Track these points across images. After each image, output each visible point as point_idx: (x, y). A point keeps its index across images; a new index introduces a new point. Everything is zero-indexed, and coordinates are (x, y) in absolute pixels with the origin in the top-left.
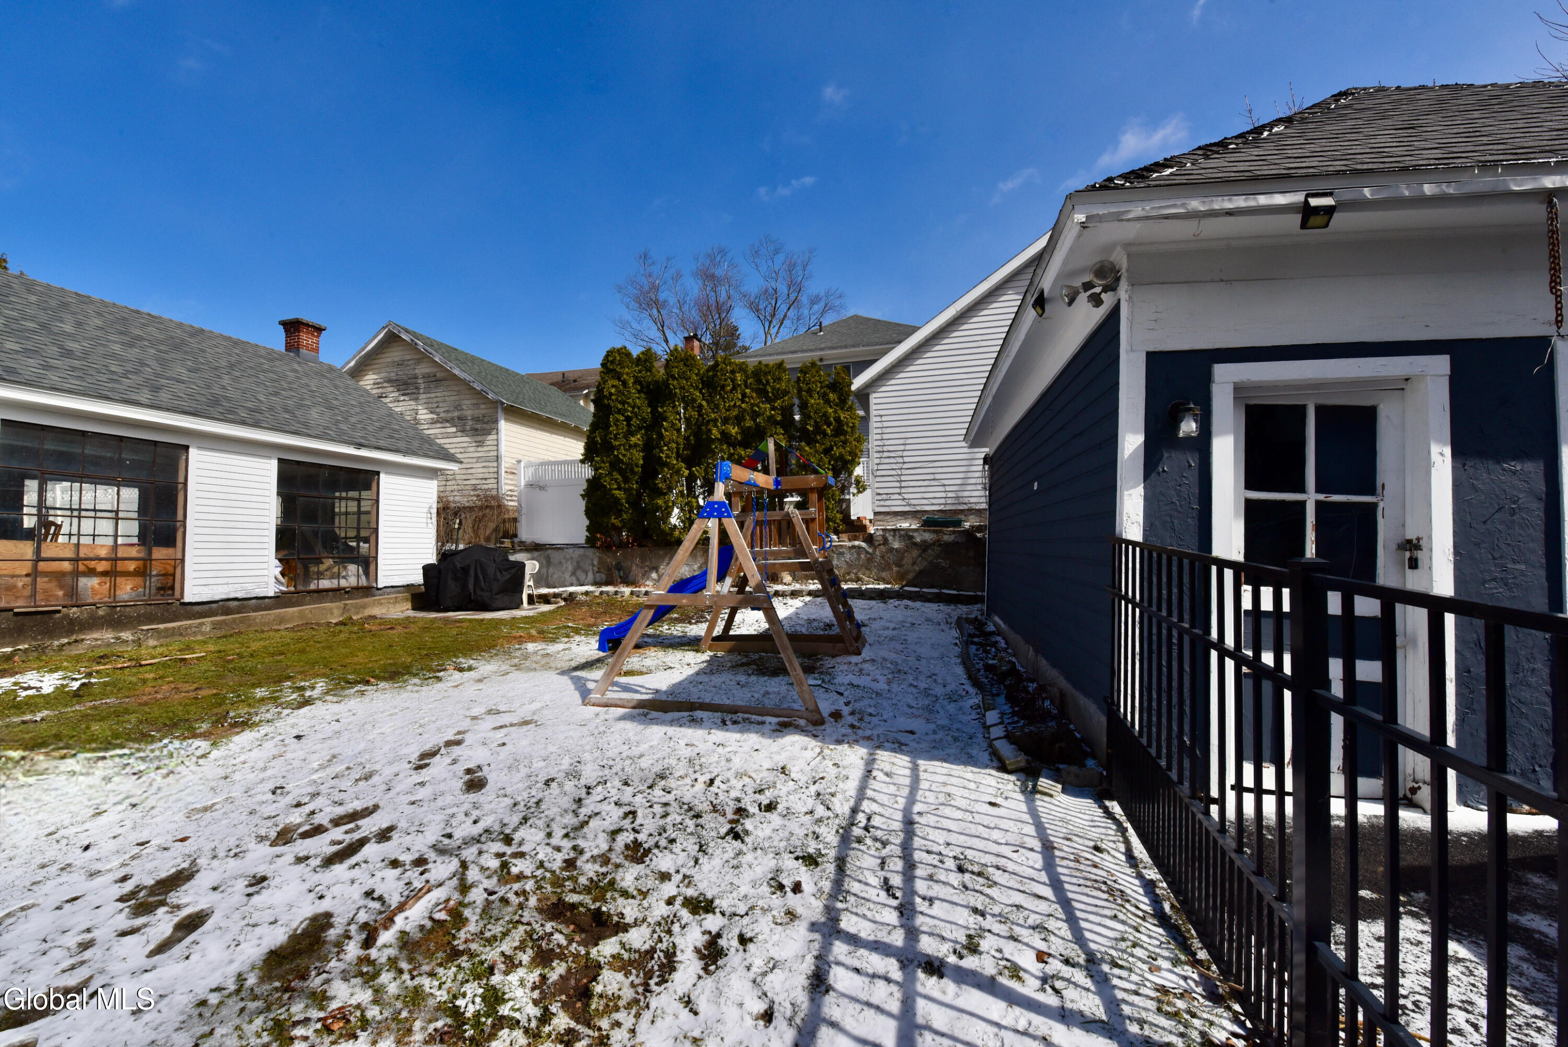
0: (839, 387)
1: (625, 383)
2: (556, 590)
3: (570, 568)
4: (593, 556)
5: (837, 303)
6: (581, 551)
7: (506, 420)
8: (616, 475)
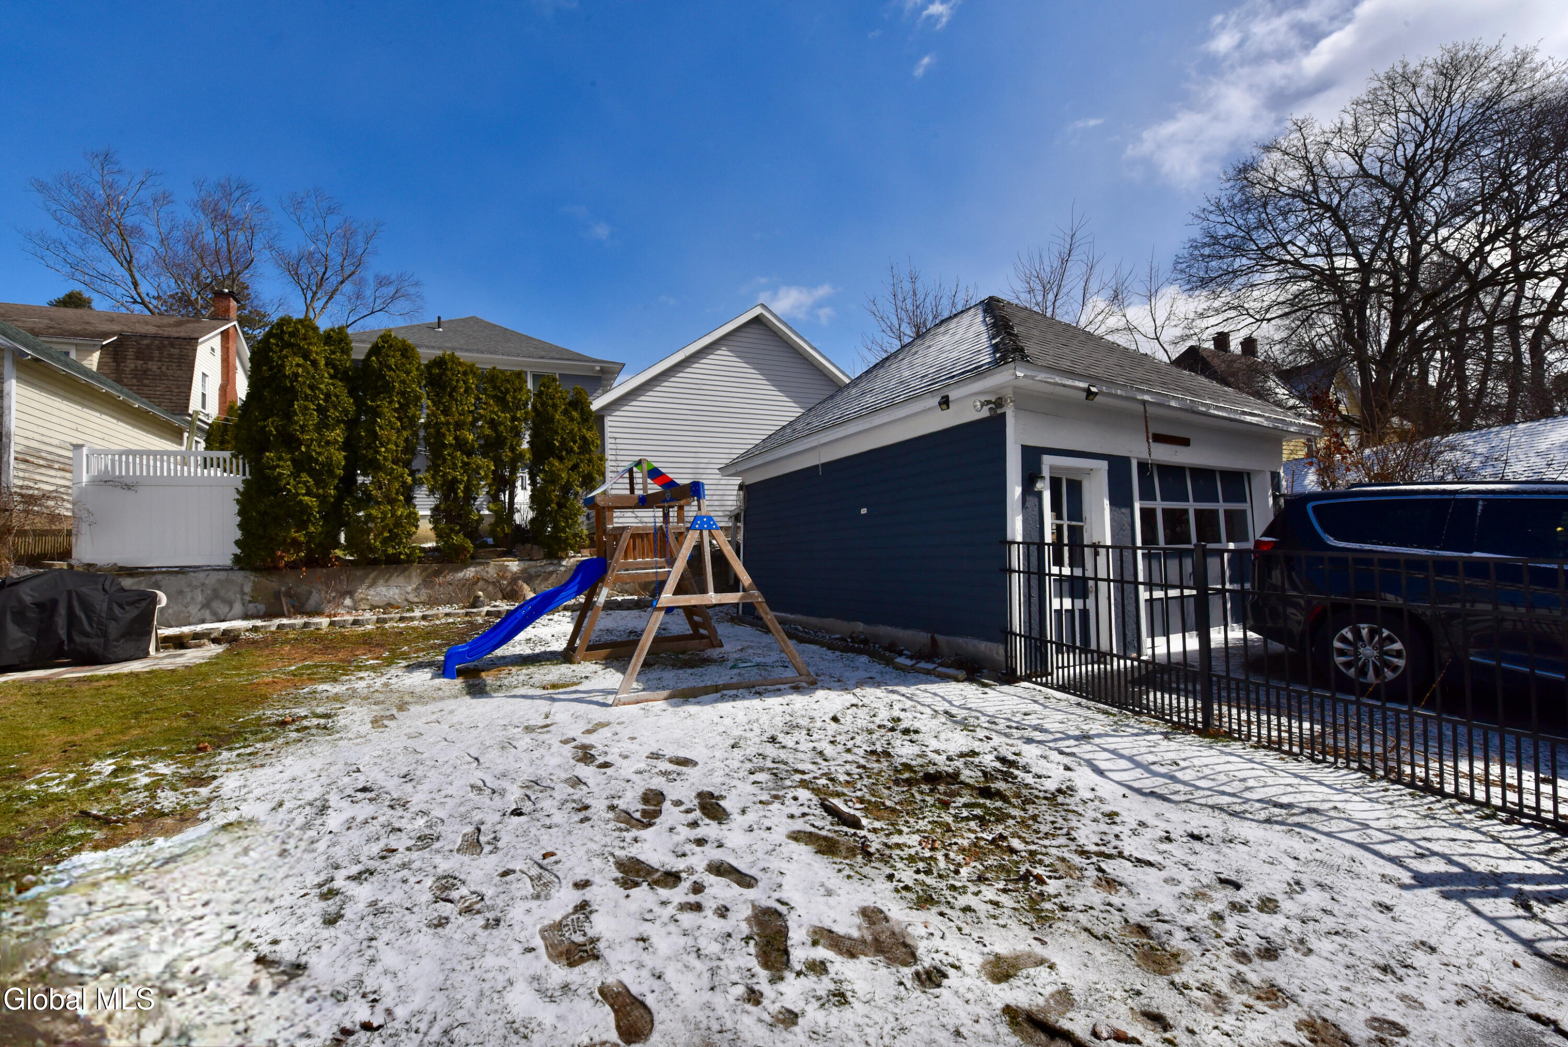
0: (579, 404)
1: (314, 363)
2: (199, 628)
3: (200, 598)
4: (246, 581)
5: (412, 290)
6: (222, 575)
7: (19, 379)
8: (305, 477)
